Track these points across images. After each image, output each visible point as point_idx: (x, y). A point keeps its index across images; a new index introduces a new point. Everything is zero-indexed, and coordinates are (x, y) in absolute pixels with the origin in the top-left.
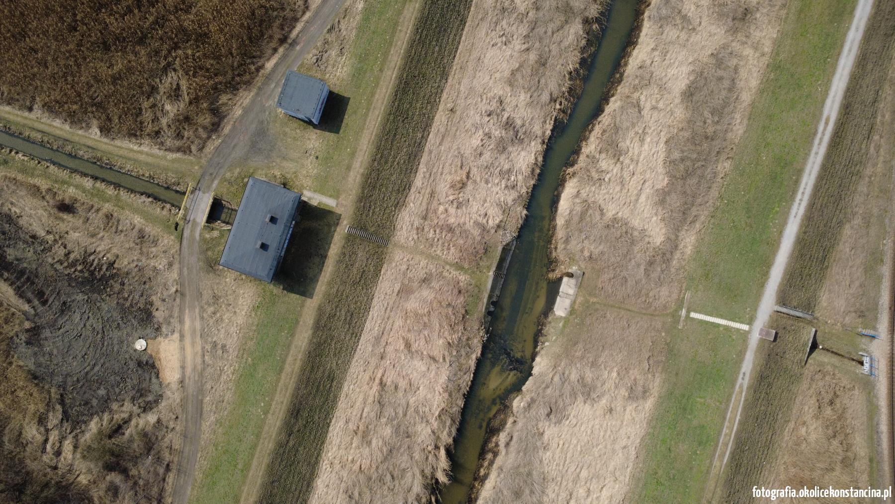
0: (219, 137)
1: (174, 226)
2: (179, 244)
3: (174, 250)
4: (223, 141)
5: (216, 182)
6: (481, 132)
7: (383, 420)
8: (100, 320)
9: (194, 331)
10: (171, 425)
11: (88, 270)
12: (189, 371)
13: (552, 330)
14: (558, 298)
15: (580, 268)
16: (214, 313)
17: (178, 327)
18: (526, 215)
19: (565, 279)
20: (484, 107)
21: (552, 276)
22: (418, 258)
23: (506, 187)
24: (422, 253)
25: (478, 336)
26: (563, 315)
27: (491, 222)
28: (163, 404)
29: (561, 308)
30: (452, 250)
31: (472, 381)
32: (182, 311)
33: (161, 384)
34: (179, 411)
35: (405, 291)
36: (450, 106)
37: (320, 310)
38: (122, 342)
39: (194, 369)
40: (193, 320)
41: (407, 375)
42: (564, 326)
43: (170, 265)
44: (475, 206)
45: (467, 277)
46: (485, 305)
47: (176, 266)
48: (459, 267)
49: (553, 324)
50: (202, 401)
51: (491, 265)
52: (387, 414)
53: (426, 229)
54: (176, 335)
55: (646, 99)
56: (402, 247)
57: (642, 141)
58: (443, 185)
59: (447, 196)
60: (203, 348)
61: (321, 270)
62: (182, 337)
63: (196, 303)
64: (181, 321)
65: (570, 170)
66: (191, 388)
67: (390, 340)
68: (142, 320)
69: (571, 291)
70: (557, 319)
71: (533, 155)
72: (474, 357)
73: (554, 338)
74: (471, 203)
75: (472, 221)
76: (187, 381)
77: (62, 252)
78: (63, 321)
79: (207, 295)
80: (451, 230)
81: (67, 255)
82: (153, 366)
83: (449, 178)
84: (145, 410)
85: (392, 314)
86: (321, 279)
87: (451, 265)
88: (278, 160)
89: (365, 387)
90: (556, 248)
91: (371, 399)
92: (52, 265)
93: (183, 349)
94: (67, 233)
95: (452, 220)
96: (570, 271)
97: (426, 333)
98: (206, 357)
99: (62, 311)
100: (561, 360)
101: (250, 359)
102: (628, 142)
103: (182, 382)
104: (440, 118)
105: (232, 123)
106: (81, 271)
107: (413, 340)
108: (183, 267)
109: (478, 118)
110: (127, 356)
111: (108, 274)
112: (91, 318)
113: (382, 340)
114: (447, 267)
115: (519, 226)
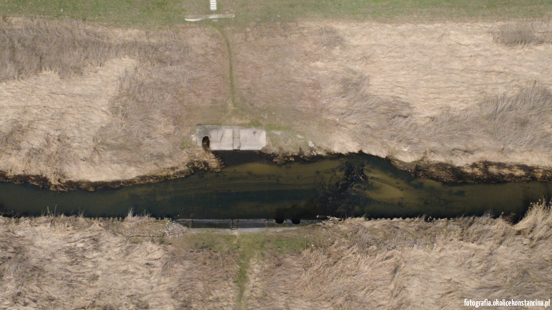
13: (290, 141)
14: (242, 148)
18: (134, 215)
19: (213, 147)
25: (336, 227)
26: (264, 134)
29: (255, 140)
31: (404, 218)
42: (279, 129)
46: (286, 229)
49: (282, 144)
51: (224, 237)
65: (53, 180)
69: (229, 133)
70: (272, 140)
71: (38, 229)
72: (368, 224)
73: (299, 136)
96: (200, 144)
100: (326, 121)
115: (153, 219)
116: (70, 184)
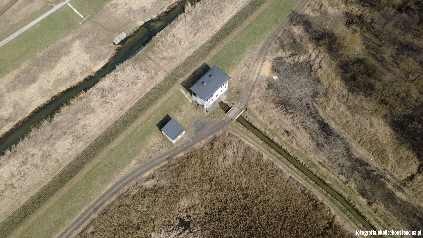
0: (216, 135)
1: (247, 110)
2: (248, 103)
3: (250, 102)
4: (215, 132)
5: (224, 119)
6: (115, 98)
7: (200, 26)
8: (288, 91)
9: (254, 74)
10: (273, 50)
11: (287, 109)
12: (261, 63)
13: (130, 30)
14: (122, 39)
15: (109, 43)
16: (244, 76)
17: (259, 77)
18: (117, 66)
19: (116, 43)
20: (109, 106)
21: (120, 46)
22: (162, 66)
23: (117, 76)
24: (160, 67)
25: (155, 38)
26: (124, 33)
27: (130, 68)
28: (274, 57)
29: (123, 36)
30: (148, 64)
31: (166, 27)
32: (256, 82)
33: (273, 63)
34: (269, 52)
35: (172, 58)
36: (121, 111)
37: (204, 59)
38: (282, 81)
39: (258, 63)
40: (253, 77)
41: (185, 35)
42: (126, 30)
43: (254, 98)
44: (133, 75)
45: (149, 54)
46: (147, 45)
47: (252, 96)
48: (150, 58)
49: (129, 32)
50: (260, 52)
52: (198, 27)
53: (154, 74)
54: (261, 75)
55: (50, 86)
56: (166, 71)
57: (61, 73)
58: (140, 86)
59: (141, 82)
60: (253, 68)
61: (197, 70)
62: (259, 74)
63: (249, 82)
64: (257, 79)
65: (92, 75)
66: (262, 57)
67: (185, 46)
68: (272, 85)
69: (117, 38)
70: (127, 33)
71: (101, 83)
72: (161, 33)
73: (131, 28)
74: (133, 76)
75: (136, 70)
76: (262, 60)
77: (295, 119)
78: (302, 96)
79: (244, 83)
80: (145, 70)
81: (293, 117)
82: (273, 70)
83: (136, 87)
84: (282, 58)
85: (180, 53)
86: (198, 67)
87: (152, 60)
88: (196, 117)
89: (201, 36)
90: (113, 53)
91: (201, 33)
92: (301, 116)
93: (260, 70)
94: (291, 125)
95: (143, 73)
96: (113, 45)
97: (172, 44)
98: (253, 64)
99: (302, 99)
100: (133, 21)
101: (237, 57)
102: (66, 75)
103: (264, 60)
104: (127, 108)
105: (208, 138)
106: (290, 109)
107: (178, 43)
108: (249, 95)
109: (113, 103)
110: (282, 76)
111: (280, 105)
112: (291, 93)
113: (188, 47)
114: (153, 60)
115: (122, 64)
116: (96, 72)
